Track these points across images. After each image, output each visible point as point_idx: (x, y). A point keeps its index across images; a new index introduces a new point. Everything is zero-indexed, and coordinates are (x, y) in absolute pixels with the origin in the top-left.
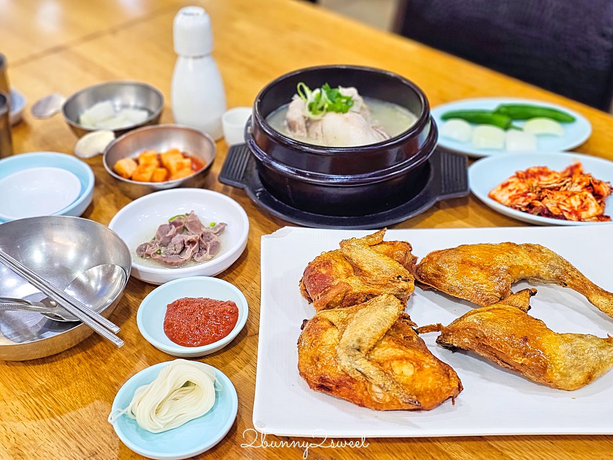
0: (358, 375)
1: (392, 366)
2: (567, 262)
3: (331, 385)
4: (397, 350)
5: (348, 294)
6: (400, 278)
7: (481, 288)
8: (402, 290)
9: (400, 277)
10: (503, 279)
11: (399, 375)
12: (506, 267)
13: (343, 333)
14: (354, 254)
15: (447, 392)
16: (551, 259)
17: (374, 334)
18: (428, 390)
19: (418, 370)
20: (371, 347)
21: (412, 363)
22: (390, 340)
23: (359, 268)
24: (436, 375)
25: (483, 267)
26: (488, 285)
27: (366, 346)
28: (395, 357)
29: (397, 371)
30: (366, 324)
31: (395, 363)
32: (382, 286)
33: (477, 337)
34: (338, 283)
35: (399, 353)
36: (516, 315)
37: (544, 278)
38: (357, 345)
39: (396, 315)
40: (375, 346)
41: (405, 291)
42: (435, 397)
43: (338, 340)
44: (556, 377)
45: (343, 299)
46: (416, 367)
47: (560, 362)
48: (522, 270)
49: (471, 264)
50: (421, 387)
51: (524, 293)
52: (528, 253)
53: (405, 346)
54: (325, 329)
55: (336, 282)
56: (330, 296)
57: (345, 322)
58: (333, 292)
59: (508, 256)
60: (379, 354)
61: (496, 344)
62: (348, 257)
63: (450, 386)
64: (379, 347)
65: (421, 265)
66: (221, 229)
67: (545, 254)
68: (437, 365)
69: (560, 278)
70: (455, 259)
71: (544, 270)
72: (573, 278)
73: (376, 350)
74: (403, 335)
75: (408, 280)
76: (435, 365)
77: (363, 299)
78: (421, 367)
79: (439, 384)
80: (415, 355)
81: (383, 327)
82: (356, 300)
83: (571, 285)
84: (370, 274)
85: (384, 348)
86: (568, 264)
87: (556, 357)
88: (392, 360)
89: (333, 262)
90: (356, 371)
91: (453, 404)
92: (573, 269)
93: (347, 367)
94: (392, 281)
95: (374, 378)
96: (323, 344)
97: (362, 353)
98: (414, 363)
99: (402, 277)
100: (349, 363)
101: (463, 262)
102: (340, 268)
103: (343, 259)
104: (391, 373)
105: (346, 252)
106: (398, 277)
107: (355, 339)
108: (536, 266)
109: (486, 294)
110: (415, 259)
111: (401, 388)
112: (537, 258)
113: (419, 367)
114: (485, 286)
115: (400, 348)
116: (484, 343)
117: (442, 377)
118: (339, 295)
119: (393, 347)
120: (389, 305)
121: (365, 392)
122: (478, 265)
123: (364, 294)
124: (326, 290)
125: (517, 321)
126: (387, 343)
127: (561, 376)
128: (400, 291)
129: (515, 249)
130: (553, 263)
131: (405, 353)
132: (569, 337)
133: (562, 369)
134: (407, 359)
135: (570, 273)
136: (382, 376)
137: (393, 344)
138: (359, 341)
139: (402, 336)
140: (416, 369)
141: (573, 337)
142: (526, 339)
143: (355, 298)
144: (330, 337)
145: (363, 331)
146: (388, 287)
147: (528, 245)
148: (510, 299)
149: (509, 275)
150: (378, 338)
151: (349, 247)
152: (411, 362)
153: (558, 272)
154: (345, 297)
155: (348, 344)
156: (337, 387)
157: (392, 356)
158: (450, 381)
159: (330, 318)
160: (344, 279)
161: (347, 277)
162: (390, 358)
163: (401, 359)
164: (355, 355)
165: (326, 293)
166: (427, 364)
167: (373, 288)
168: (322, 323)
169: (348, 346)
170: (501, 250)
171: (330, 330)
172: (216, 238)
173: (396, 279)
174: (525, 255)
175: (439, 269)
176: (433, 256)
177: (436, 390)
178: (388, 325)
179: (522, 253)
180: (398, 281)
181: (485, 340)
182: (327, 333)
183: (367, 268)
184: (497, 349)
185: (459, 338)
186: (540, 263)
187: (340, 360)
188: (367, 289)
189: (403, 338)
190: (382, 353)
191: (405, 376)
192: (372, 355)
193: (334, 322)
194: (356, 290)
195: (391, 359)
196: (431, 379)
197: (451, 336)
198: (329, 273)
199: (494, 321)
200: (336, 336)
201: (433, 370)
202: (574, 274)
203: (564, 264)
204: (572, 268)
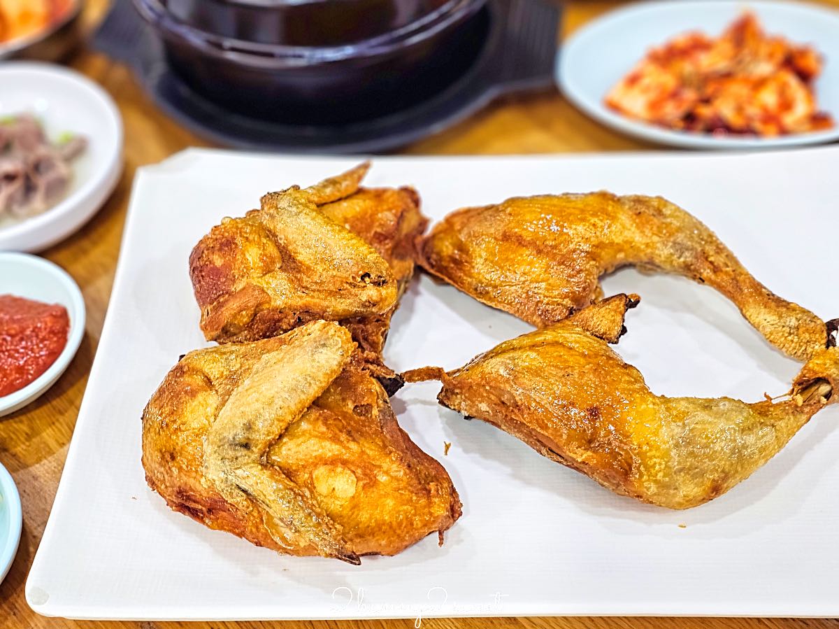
0: (239, 499)
1: (314, 477)
2: (711, 236)
3: (200, 507)
4: (327, 444)
5: (262, 310)
6: (367, 279)
7: (536, 291)
8: (367, 304)
9: (369, 276)
10: (579, 272)
11: (325, 497)
12: (586, 247)
13: (223, 403)
14: (280, 226)
15: (425, 525)
16: (679, 229)
17: (280, 412)
18: (384, 524)
19: (364, 487)
20: (273, 439)
21: (353, 472)
22: (318, 419)
23: (290, 256)
24: (402, 494)
25: (541, 248)
26: (550, 284)
27: (261, 437)
28: (321, 460)
29: (322, 488)
30: (267, 390)
31: (321, 471)
32: (331, 293)
33: (503, 403)
34: (244, 289)
35: (331, 449)
36: (582, 361)
37: (662, 265)
38: (241, 437)
39: (336, 368)
40: (281, 436)
41: (374, 305)
42: (399, 536)
43: (212, 419)
44: (648, 489)
45: (253, 320)
46: (362, 480)
47: (657, 460)
48: (621, 250)
49: (520, 242)
50: (371, 518)
51: (613, 305)
52: (634, 217)
53: (349, 433)
54: (193, 394)
55: (239, 286)
56: (226, 314)
57: (233, 379)
58: (233, 305)
59: (594, 225)
60: (289, 452)
61: (537, 420)
62: (270, 231)
63: (431, 514)
64: (293, 436)
65: (434, 237)
66: (78, 149)
67: (669, 220)
68: (405, 474)
69: (692, 267)
70: (492, 231)
71: (663, 252)
72: (716, 270)
73: (285, 443)
74: (354, 402)
75: (384, 282)
76: (402, 473)
77: (292, 321)
78: (370, 479)
79: (406, 512)
80: (363, 452)
81: (303, 397)
82: (280, 320)
83: (712, 283)
84: (308, 268)
85: (301, 439)
86: (711, 239)
87: (650, 450)
88: (315, 465)
89: (239, 240)
90: (237, 491)
91: (441, 544)
92: (720, 249)
93: (217, 483)
94: (351, 284)
95: (272, 505)
96: (183, 428)
97: (253, 452)
98: (359, 471)
99: (372, 276)
100: (222, 475)
101: (506, 237)
102: (252, 255)
103: (262, 234)
104: (307, 494)
105: (266, 221)
106: (363, 278)
107: (240, 422)
108: (647, 245)
109: (545, 302)
110: (423, 223)
111: (324, 526)
112: (651, 229)
113: (368, 480)
114: (543, 285)
115: (335, 439)
116: (513, 416)
117: (414, 498)
118: (244, 313)
119: (322, 437)
120: (324, 345)
121: (261, 527)
122: (532, 243)
123: (294, 310)
124: (222, 300)
125: (582, 374)
126: (310, 427)
127: (657, 488)
128: (364, 305)
129: (610, 208)
130: (680, 237)
131: (344, 451)
132: (683, 406)
133: (660, 474)
134: (345, 463)
135: (711, 259)
136: (289, 502)
137: (324, 429)
138: (249, 427)
139: (351, 406)
140: (361, 484)
141: (691, 406)
142: (594, 412)
143: (276, 317)
144: (198, 411)
145: (258, 405)
146: (342, 296)
147: (638, 200)
148: (586, 313)
149: (592, 263)
150: (289, 418)
151: (272, 211)
152: (353, 468)
153: (688, 257)
154: (255, 315)
155: (225, 434)
156: (210, 511)
157: (316, 457)
158: (430, 504)
159: (206, 370)
160: (255, 279)
161: (264, 275)
162: (311, 460)
163: (333, 462)
164: (237, 458)
165: (221, 305)
166: (387, 473)
167: (313, 297)
168: (190, 380)
169: (224, 438)
170: (582, 211)
171: (200, 397)
172: (62, 169)
173: (359, 279)
174: (628, 223)
175: (461, 248)
176: (456, 219)
177: (400, 524)
178: (314, 391)
179: (624, 218)
180: (363, 284)
181: (516, 411)
182: (196, 403)
183: (303, 256)
184: (538, 430)
185: (473, 402)
186: (655, 239)
187: (206, 467)
188: (300, 300)
189: (351, 412)
190: (296, 450)
191: (337, 498)
192: (274, 455)
193: (212, 377)
194: (279, 302)
195: (313, 463)
196: (390, 503)
197: (459, 396)
198: (228, 266)
199: (537, 372)
200: (210, 410)
201: (395, 484)
202: (719, 260)
203: (702, 239)
204: (718, 247)
